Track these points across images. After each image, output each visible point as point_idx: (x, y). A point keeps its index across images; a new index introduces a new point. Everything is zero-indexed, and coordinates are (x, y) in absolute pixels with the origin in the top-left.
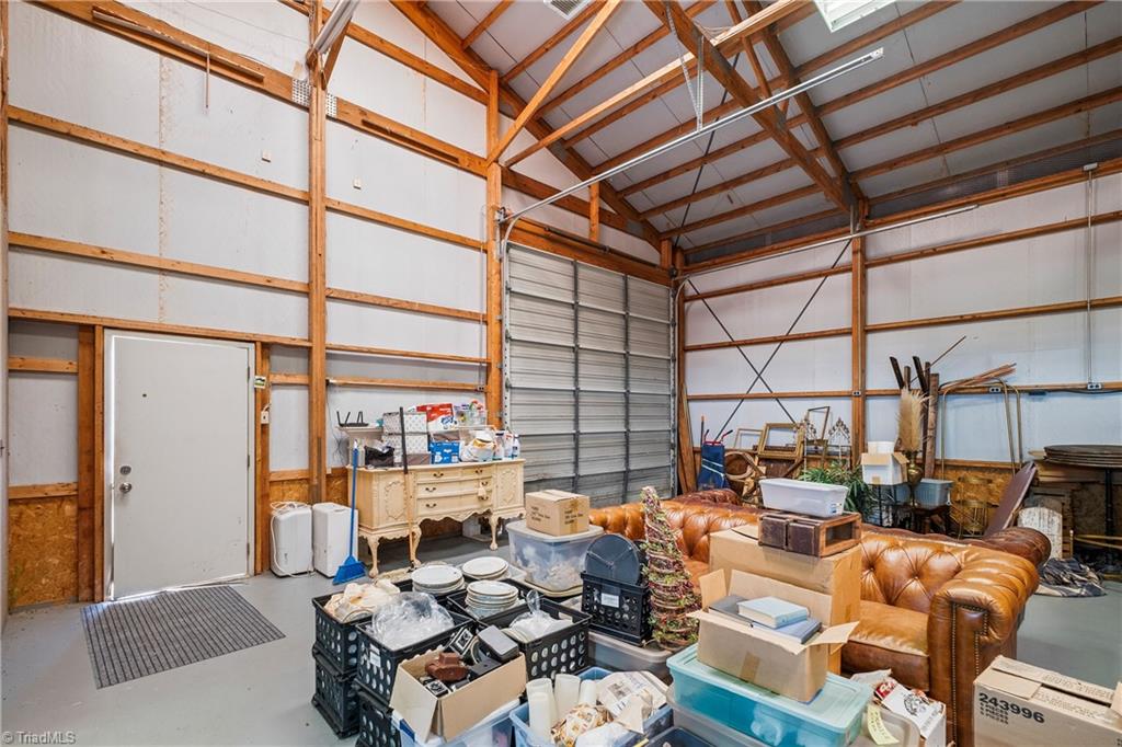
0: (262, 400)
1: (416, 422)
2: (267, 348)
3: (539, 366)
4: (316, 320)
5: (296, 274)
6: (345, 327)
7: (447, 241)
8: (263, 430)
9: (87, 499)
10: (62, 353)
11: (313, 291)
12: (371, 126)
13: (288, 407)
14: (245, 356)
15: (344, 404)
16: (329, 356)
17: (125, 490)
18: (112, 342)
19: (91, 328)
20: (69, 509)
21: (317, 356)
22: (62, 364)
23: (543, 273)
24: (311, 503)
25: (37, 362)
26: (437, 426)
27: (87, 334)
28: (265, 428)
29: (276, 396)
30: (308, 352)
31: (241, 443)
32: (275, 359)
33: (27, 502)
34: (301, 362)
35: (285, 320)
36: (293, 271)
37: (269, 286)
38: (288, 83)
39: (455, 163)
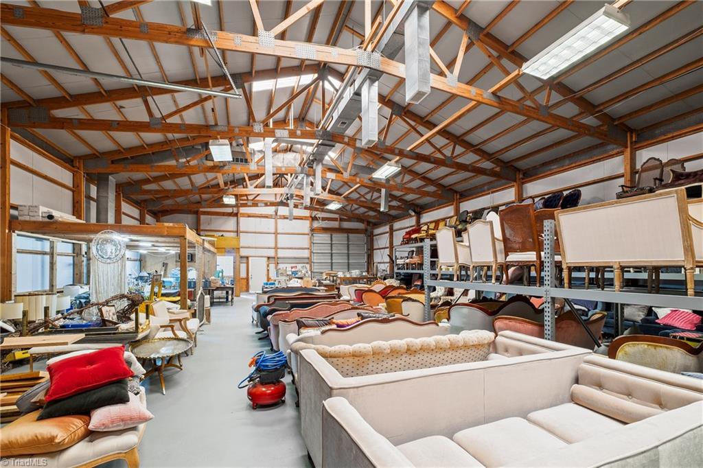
0: (268, 266)
1: (289, 269)
2: (269, 258)
3: (322, 257)
4: (276, 252)
5: (273, 246)
6: (281, 253)
8: (268, 270)
9: (247, 279)
10: (245, 260)
11: (276, 248)
12: (285, 218)
13: (272, 267)
14: (266, 259)
15: (280, 266)
16: (278, 258)
17: (252, 278)
18: (250, 258)
21: (276, 259)
22: (245, 262)
23: (323, 238)
25: (243, 261)
26: (293, 270)
27: (247, 258)
29: (270, 265)
30: (274, 258)
31: (265, 272)
33: (242, 279)
34: (273, 259)
35: (271, 253)
36: (273, 245)
37: (269, 248)
38: (271, 215)
39: (302, 219)
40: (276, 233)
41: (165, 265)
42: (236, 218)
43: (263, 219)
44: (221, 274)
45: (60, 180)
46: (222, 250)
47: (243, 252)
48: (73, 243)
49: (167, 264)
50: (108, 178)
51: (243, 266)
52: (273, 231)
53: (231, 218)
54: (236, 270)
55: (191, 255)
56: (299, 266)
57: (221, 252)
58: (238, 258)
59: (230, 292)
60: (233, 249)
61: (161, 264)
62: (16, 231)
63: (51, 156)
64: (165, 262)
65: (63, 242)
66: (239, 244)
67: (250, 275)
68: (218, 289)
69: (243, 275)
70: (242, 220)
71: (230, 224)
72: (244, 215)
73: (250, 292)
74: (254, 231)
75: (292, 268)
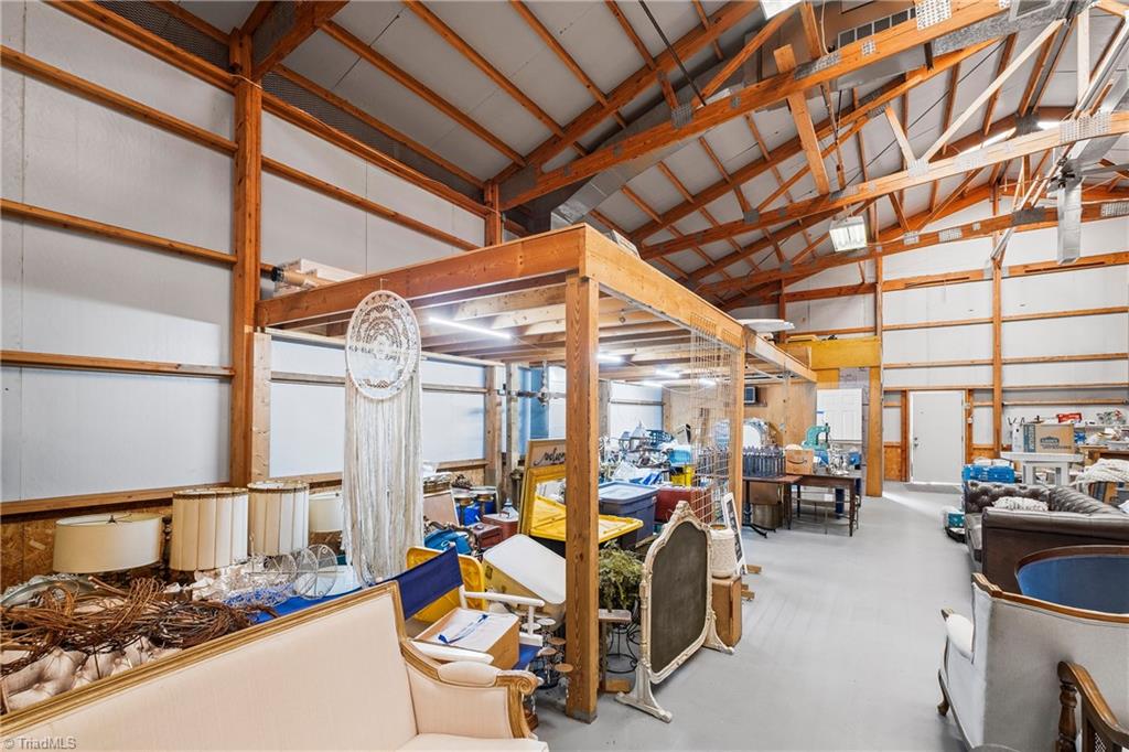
0: (969, 413)
2: (971, 392)
4: (998, 375)
5: (988, 356)
6: (1013, 377)
7: (1094, 314)
8: (970, 426)
9: (904, 448)
10: (896, 399)
11: (997, 363)
12: (1030, 271)
13: (983, 418)
14: (960, 396)
15: (1012, 414)
16: (1003, 391)
17: (916, 445)
18: (911, 396)
19: (905, 391)
20: (899, 450)
21: (997, 393)
22: (896, 403)
24: (992, 458)
25: (890, 404)
27: (904, 393)
28: (970, 425)
29: (976, 412)
30: (991, 391)
31: (960, 431)
32: (976, 395)
33: (889, 447)
34: (989, 396)
35: (983, 377)
37: (973, 364)
38: (981, 272)
39: (1101, 264)
40: (997, 321)
41: (705, 413)
42: (872, 296)
43: (949, 288)
44: (822, 436)
45: (448, 231)
46: (831, 374)
47: (891, 380)
48: (485, 366)
49: (708, 411)
50: (550, 216)
51: (891, 418)
52: (987, 314)
53: (859, 297)
54: (871, 425)
55: (757, 389)
56: (1091, 415)
57: (830, 380)
58: (875, 395)
59: (847, 493)
60: (862, 369)
61: (697, 413)
62: (268, 330)
63: (413, 172)
64: (704, 407)
65: (429, 359)
66: (878, 357)
67: (911, 438)
68: (805, 480)
69: (891, 435)
70: (887, 299)
71: (857, 312)
72: (892, 286)
73: (913, 481)
74: (922, 321)
75: (1060, 418)
